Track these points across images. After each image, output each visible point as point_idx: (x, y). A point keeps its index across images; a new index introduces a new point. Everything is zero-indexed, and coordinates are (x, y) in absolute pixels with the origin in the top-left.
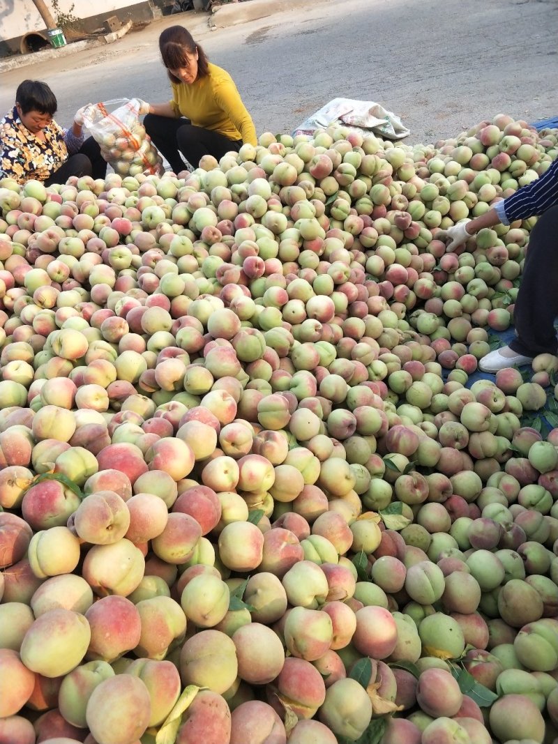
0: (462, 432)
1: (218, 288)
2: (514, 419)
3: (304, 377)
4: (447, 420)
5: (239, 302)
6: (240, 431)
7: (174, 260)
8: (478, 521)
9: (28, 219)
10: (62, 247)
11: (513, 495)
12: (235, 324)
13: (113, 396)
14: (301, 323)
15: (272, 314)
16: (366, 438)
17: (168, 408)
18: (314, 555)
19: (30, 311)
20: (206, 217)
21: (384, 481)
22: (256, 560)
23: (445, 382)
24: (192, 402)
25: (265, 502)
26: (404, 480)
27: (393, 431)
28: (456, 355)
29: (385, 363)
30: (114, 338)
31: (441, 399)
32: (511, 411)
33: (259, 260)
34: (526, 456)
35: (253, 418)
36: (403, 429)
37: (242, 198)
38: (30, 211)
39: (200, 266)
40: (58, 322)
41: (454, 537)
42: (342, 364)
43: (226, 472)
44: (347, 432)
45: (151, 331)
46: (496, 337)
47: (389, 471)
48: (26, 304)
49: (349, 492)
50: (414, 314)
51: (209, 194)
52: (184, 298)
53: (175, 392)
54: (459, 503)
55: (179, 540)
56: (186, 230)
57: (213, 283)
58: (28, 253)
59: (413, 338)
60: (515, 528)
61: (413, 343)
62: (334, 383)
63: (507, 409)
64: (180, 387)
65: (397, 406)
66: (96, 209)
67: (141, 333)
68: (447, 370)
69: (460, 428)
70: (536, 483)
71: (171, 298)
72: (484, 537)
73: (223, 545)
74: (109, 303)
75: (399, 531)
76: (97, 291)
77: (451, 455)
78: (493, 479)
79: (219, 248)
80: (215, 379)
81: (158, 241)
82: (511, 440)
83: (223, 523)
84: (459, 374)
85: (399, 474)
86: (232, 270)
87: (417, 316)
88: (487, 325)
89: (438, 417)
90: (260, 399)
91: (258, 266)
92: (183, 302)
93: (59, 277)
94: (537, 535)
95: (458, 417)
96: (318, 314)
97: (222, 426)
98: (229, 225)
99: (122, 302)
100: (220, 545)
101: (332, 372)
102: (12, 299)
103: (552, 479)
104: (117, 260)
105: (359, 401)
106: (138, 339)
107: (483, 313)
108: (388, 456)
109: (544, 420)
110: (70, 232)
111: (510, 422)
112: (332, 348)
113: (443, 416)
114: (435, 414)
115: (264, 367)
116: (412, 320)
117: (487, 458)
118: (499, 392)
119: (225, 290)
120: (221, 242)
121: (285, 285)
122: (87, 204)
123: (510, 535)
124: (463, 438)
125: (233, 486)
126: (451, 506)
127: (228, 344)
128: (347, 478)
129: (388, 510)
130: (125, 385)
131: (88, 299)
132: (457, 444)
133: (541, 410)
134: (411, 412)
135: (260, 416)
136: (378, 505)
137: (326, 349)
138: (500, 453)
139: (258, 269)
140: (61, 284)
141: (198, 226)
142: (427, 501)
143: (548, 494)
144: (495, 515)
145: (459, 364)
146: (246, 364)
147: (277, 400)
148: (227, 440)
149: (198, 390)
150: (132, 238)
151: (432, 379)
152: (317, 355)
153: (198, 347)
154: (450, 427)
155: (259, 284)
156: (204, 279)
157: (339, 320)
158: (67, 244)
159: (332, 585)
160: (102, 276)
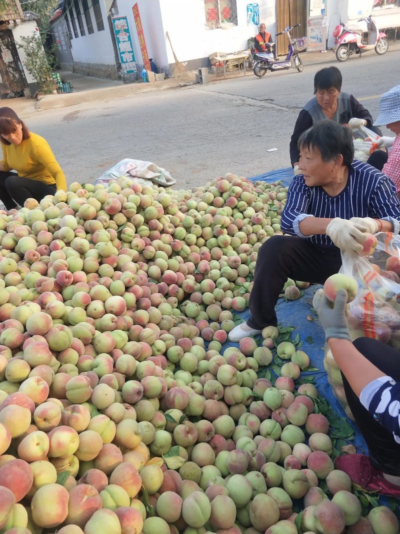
0: (218, 387)
1: (36, 295)
2: (253, 373)
3: (103, 360)
4: (208, 379)
5: (52, 305)
8: (233, 452)
11: (256, 429)
14: (101, 317)
15: (78, 313)
16: (151, 400)
18: (111, 503)
20: (28, 244)
21: (165, 431)
22: (62, 516)
23: (206, 351)
24: (12, 388)
25: (71, 464)
26: (179, 429)
27: (170, 392)
28: (213, 331)
29: (164, 341)
31: (204, 364)
32: (251, 368)
33: (69, 273)
34: (262, 400)
35: (62, 396)
36: (177, 390)
37: (56, 229)
39: (23, 279)
41: (217, 467)
42: (132, 346)
43: (38, 444)
44: (136, 398)
46: (238, 316)
47: (169, 423)
50: (184, 304)
51: (30, 226)
54: (220, 440)
56: (13, 253)
57: (33, 292)
59: (183, 321)
60: (258, 454)
61: (184, 325)
62: (126, 361)
63: (248, 367)
65: (174, 373)
68: (207, 342)
69: (217, 385)
70: (270, 418)
72: (237, 464)
73: (34, 507)
75: (178, 470)
77: (212, 405)
78: (242, 420)
79: (38, 265)
80: (32, 368)
82: (252, 389)
83: (35, 487)
84: (215, 345)
85: (176, 424)
87: (186, 305)
88: (231, 308)
89: (203, 377)
90: (68, 380)
91: (68, 277)
94: (272, 457)
95: (215, 376)
96: (114, 310)
97: (37, 405)
98: (46, 249)
100: (32, 507)
101: (125, 353)
103: (280, 413)
105: (145, 373)
107: (228, 300)
108: (167, 412)
109: (272, 372)
111: (250, 376)
112: (124, 335)
113: (205, 376)
114: (200, 375)
116: (182, 308)
117: (237, 404)
118: (241, 355)
119: (42, 297)
120: (40, 261)
121: (88, 290)
123: (255, 459)
124: (220, 392)
125: (43, 455)
126: (214, 444)
129: (169, 454)
132: (216, 396)
133: (270, 365)
134: (183, 375)
135: (68, 394)
136: (162, 451)
137: (120, 336)
138: (245, 399)
139: (67, 280)
141: (22, 250)
142: (197, 442)
143: (278, 424)
144: (245, 446)
145: (215, 337)
147: (80, 380)
151: (198, 349)
153: (18, 343)
154: (211, 384)
155: (68, 291)
156: (26, 289)
157: (130, 313)
159: (124, 526)
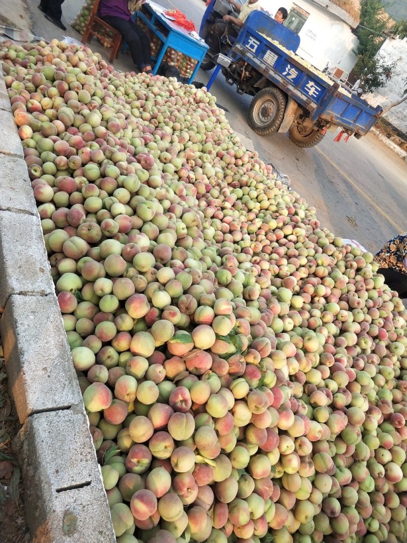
6: (307, 447)
7: (378, 371)
9: (362, 286)
10: (356, 311)
12: (359, 423)
13: (297, 375)
17: (303, 405)
19: (317, 313)
30: (323, 361)
38: (366, 285)
40: (318, 329)
45: (335, 378)
48: (319, 308)
49: (299, 521)
52: (359, 387)
53: (310, 404)
55: (257, 436)
58: (344, 296)
64: (314, 406)
66: (385, 316)
67: (332, 373)
71: (356, 380)
74: (338, 349)
76: (342, 340)
81: (384, 357)
86: (389, 409)
92: (357, 388)
93: (340, 317)
99: (342, 356)
102: (318, 301)
104: (363, 342)
106: (328, 374)
110: (366, 310)
115: (343, 449)
122: (385, 310)
127: (346, 423)
128: (306, 517)
130: (304, 378)
131: (335, 336)
140: (337, 319)
146: (340, 437)
148: (301, 441)
149: (316, 416)
150: (379, 342)
152: (364, 479)
158: (358, 313)
160: (350, 339)
